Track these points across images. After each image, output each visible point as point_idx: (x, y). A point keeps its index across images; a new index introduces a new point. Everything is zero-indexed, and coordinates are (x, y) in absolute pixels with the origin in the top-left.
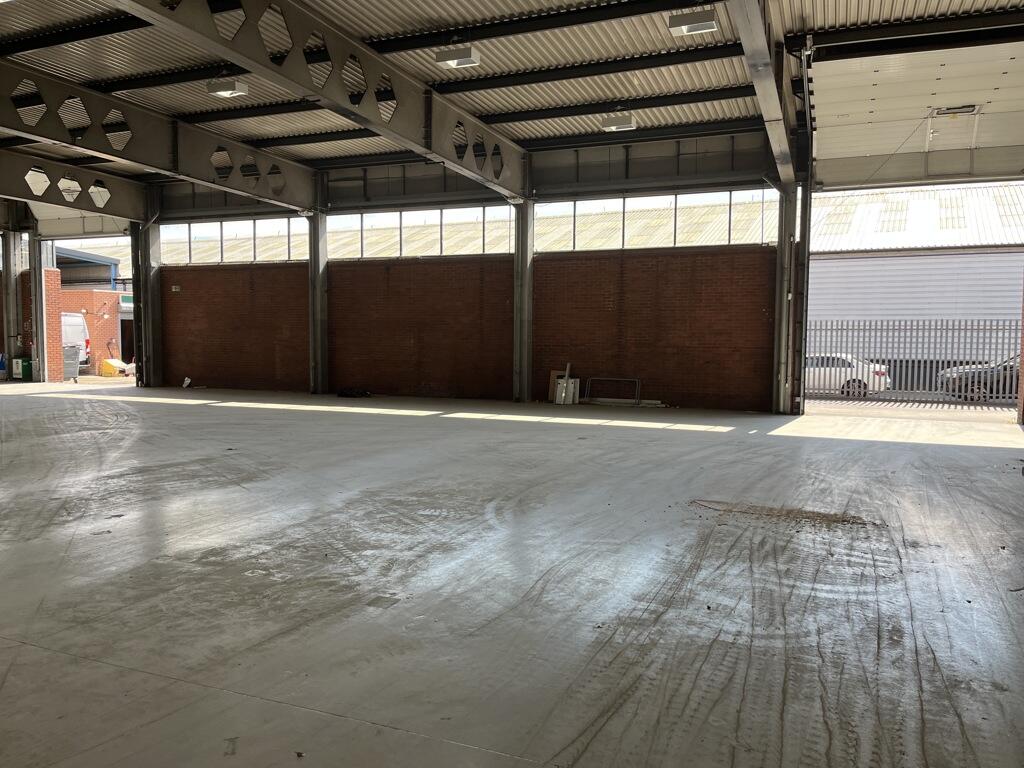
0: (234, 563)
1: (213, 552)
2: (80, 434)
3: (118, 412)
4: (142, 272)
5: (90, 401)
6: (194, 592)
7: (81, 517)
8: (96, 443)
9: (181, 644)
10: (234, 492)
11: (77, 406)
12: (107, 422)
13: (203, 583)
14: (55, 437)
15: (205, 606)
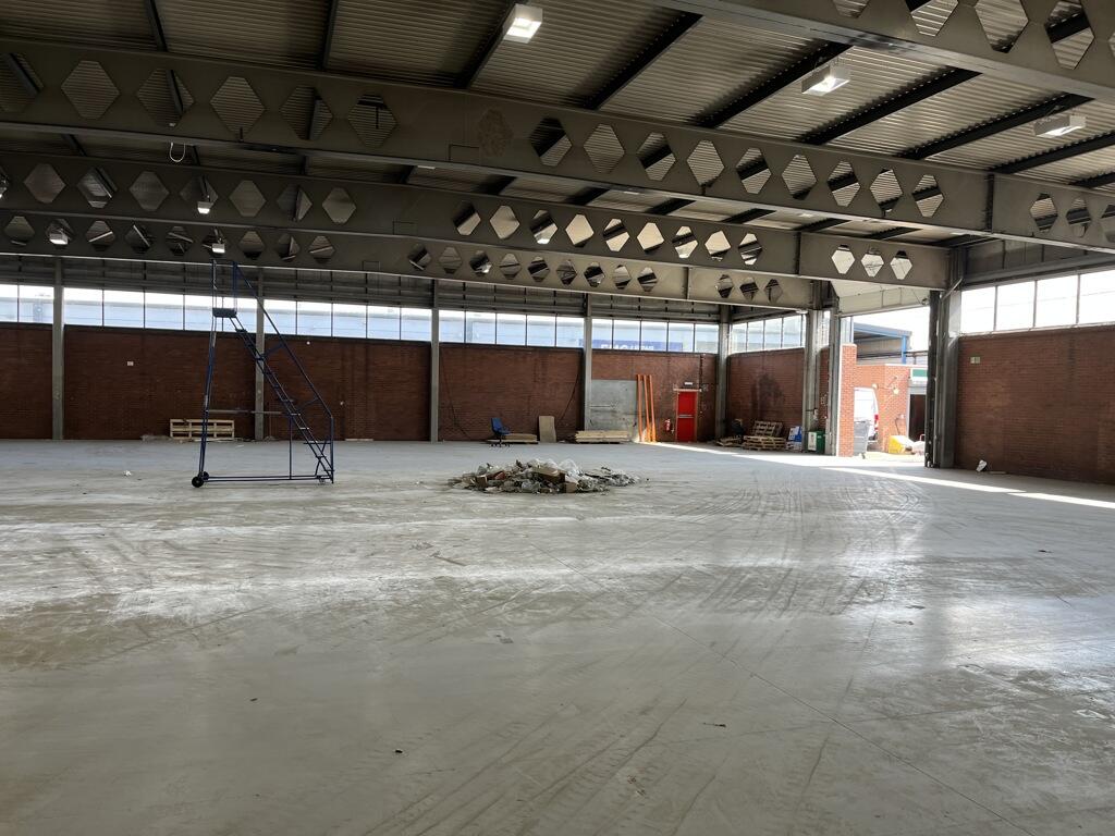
0: (1061, 695)
1: (1032, 674)
2: (871, 512)
3: (907, 492)
4: (939, 343)
5: (879, 479)
6: (1015, 718)
7: (881, 601)
8: (889, 523)
9: (1004, 777)
10: (1053, 605)
11: (868, 482)
12: (898, 503)
13: (1025, 711)
14: (850, 512)
15: (1028, 738)
